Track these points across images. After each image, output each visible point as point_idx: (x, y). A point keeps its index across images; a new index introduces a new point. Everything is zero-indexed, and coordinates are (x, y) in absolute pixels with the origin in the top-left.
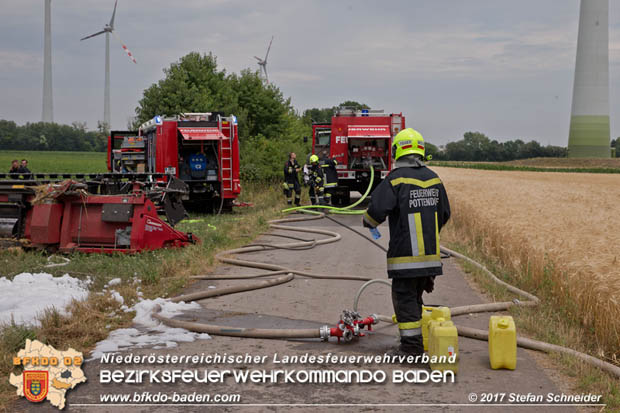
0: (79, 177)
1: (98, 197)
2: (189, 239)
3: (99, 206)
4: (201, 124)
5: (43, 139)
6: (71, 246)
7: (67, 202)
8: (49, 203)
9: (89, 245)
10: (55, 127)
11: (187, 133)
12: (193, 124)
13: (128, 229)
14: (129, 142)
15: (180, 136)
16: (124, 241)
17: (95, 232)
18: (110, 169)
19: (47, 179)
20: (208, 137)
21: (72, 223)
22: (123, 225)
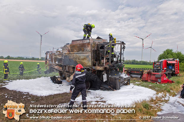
0: (151, 69)
1: (155, 73)
2: (172, 82)
3: (155, 75)
4: (171, 60)
5: (142, 63)
6: (150, 81)
7: (149, 73)
8: (146, 73)
9: (153, 81)
10: (143, 61)
11: (169, 62)
12: (170, 60)
13: (160, 79)
14: (157, 63)
15: (167, 62)
16: (159, 81)
17: (154, 79)
18: (154, 68)
19: (145, 69)
20: (173, 63)
21: (150, 77)
22: (159, 78)
